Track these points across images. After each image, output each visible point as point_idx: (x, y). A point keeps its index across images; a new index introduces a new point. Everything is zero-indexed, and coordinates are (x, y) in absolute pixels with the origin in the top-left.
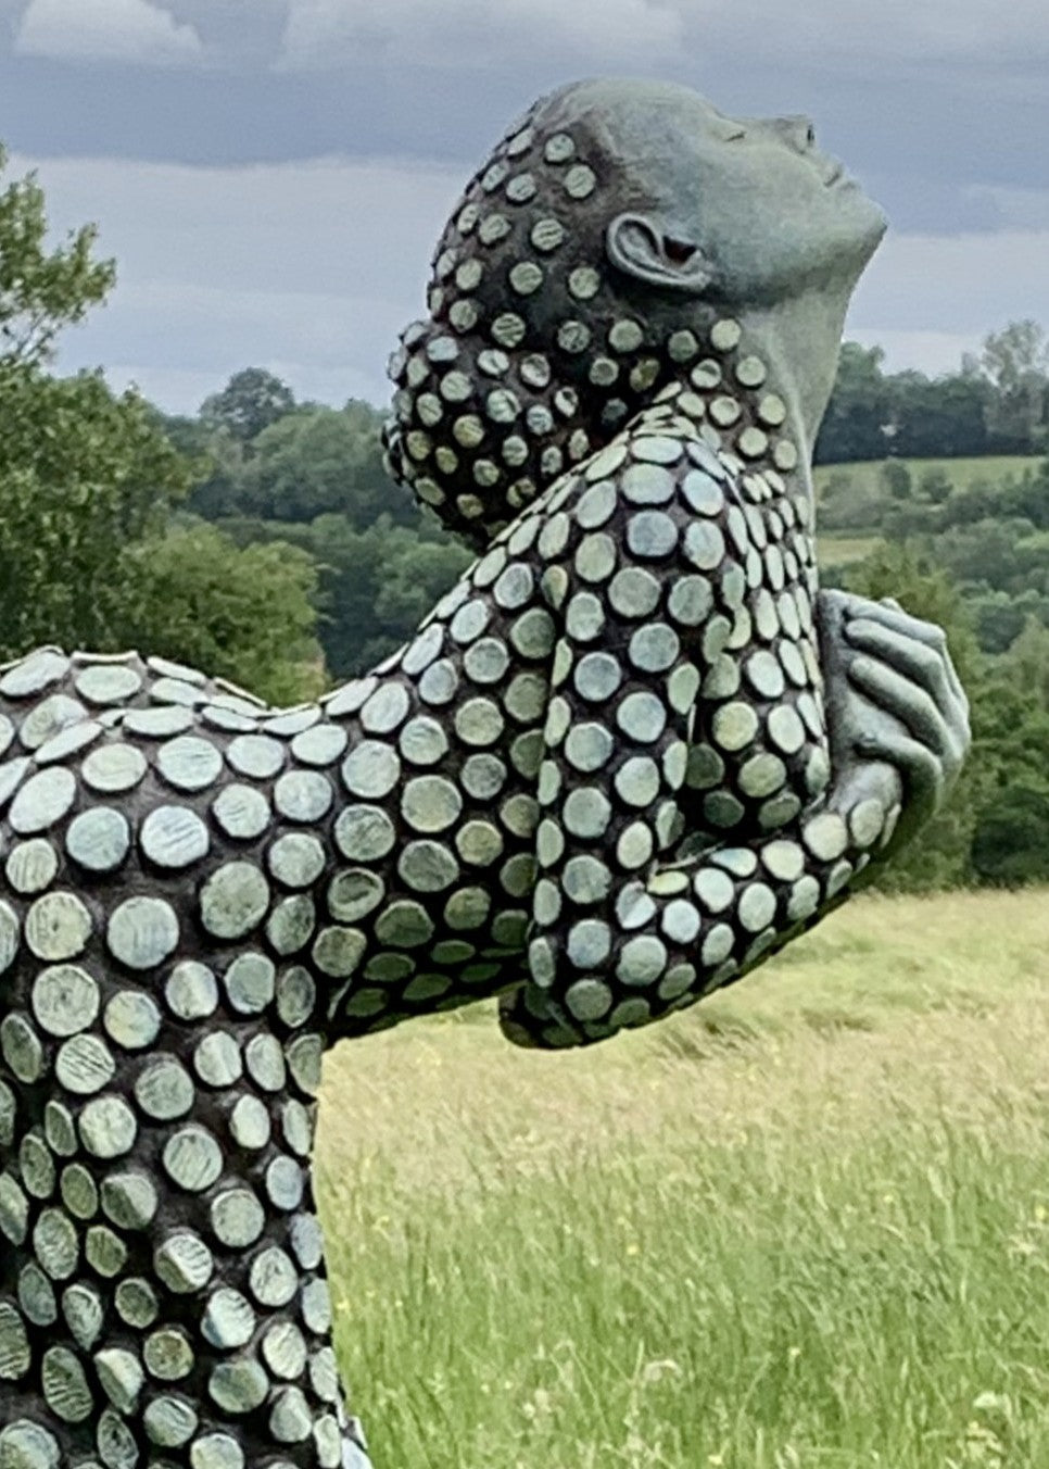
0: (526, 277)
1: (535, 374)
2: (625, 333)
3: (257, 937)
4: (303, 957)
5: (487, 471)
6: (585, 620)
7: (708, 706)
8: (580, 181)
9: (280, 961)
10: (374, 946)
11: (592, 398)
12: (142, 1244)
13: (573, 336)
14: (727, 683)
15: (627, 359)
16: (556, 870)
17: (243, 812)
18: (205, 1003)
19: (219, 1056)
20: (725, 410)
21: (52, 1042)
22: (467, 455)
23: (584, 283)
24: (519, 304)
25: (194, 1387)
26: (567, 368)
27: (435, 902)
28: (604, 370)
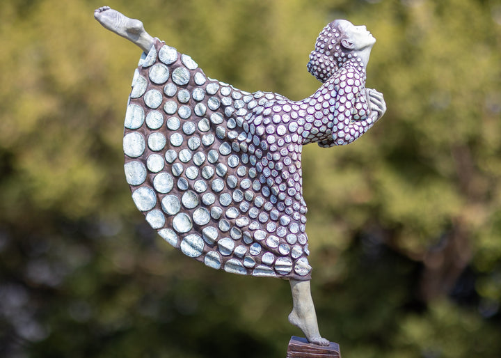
0: (330, 47)
1: (331, 59)
2: (343, 54)
3: (296, 132)
4: (301, 135)
5: (325, 71)
6: (341, 92)
7: (356, 103)
8: (337, 35)
9: (299, 135)
10: (310, 134)
11: (338, 62)
12: (280, 172)
13: (336, 55)
14: (358, 101)
15: (342, 58)
16: (336, 125)
17: (295, 115)
18: (289, 141)
19: (291, 148)
20: (356, 65)
21: (269, 145)
22: (322, 69)
23: (338, 48)
24: (329, 50)
25: (286, 191)
26: (335, 58)
27: (319, 128)
28: (340, 59)
